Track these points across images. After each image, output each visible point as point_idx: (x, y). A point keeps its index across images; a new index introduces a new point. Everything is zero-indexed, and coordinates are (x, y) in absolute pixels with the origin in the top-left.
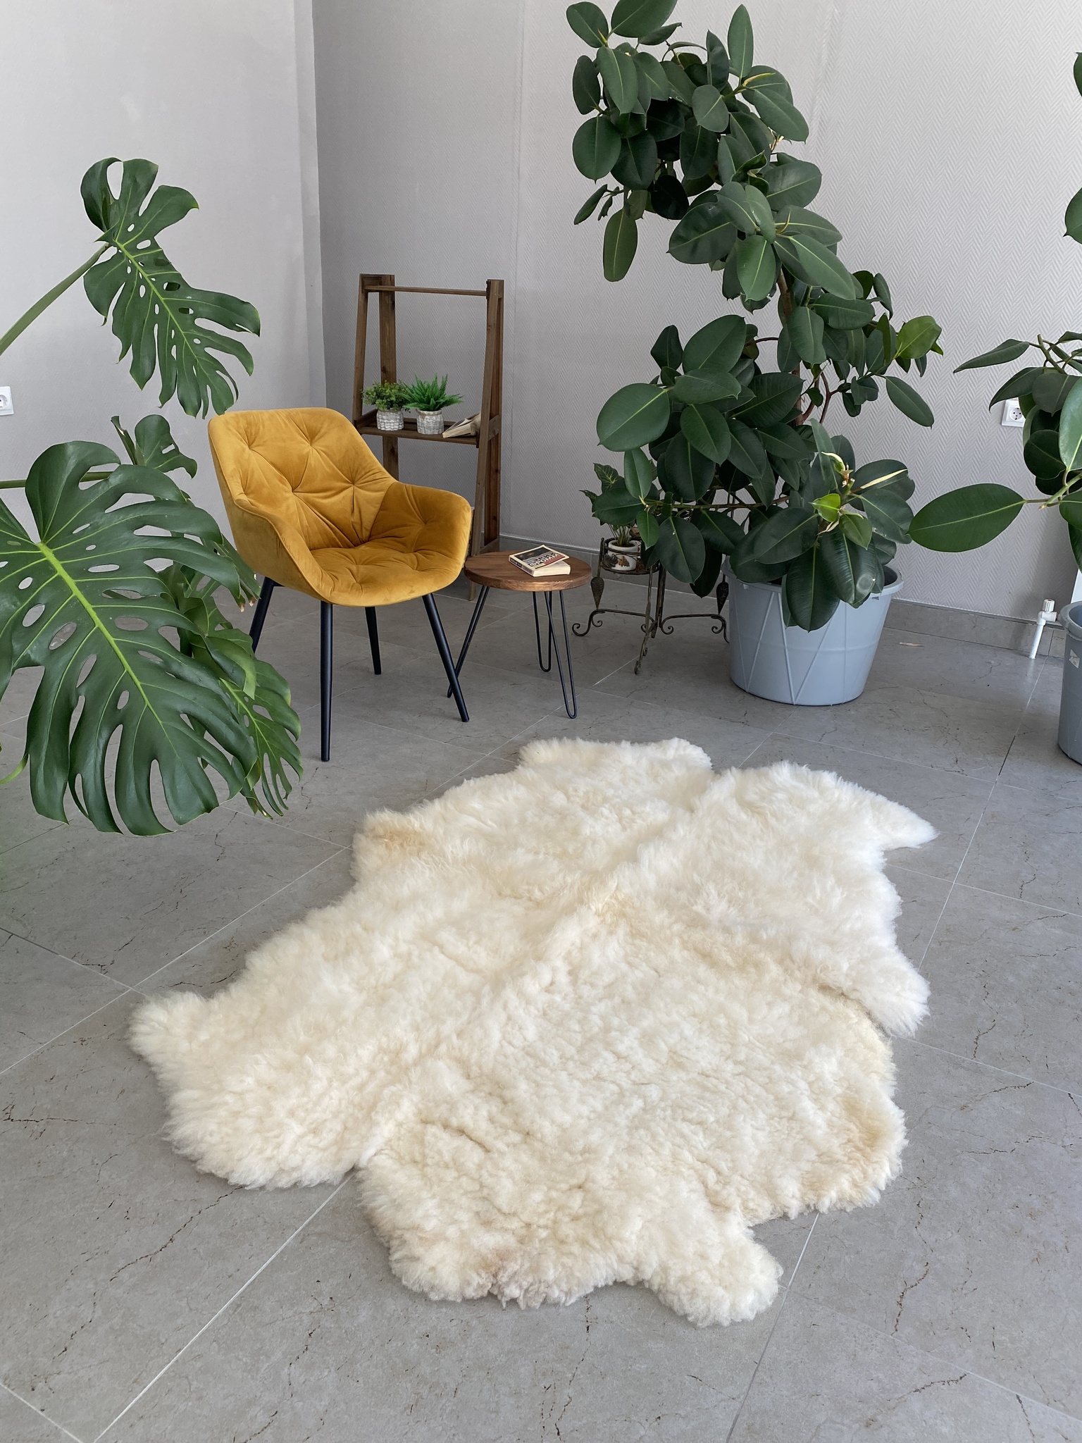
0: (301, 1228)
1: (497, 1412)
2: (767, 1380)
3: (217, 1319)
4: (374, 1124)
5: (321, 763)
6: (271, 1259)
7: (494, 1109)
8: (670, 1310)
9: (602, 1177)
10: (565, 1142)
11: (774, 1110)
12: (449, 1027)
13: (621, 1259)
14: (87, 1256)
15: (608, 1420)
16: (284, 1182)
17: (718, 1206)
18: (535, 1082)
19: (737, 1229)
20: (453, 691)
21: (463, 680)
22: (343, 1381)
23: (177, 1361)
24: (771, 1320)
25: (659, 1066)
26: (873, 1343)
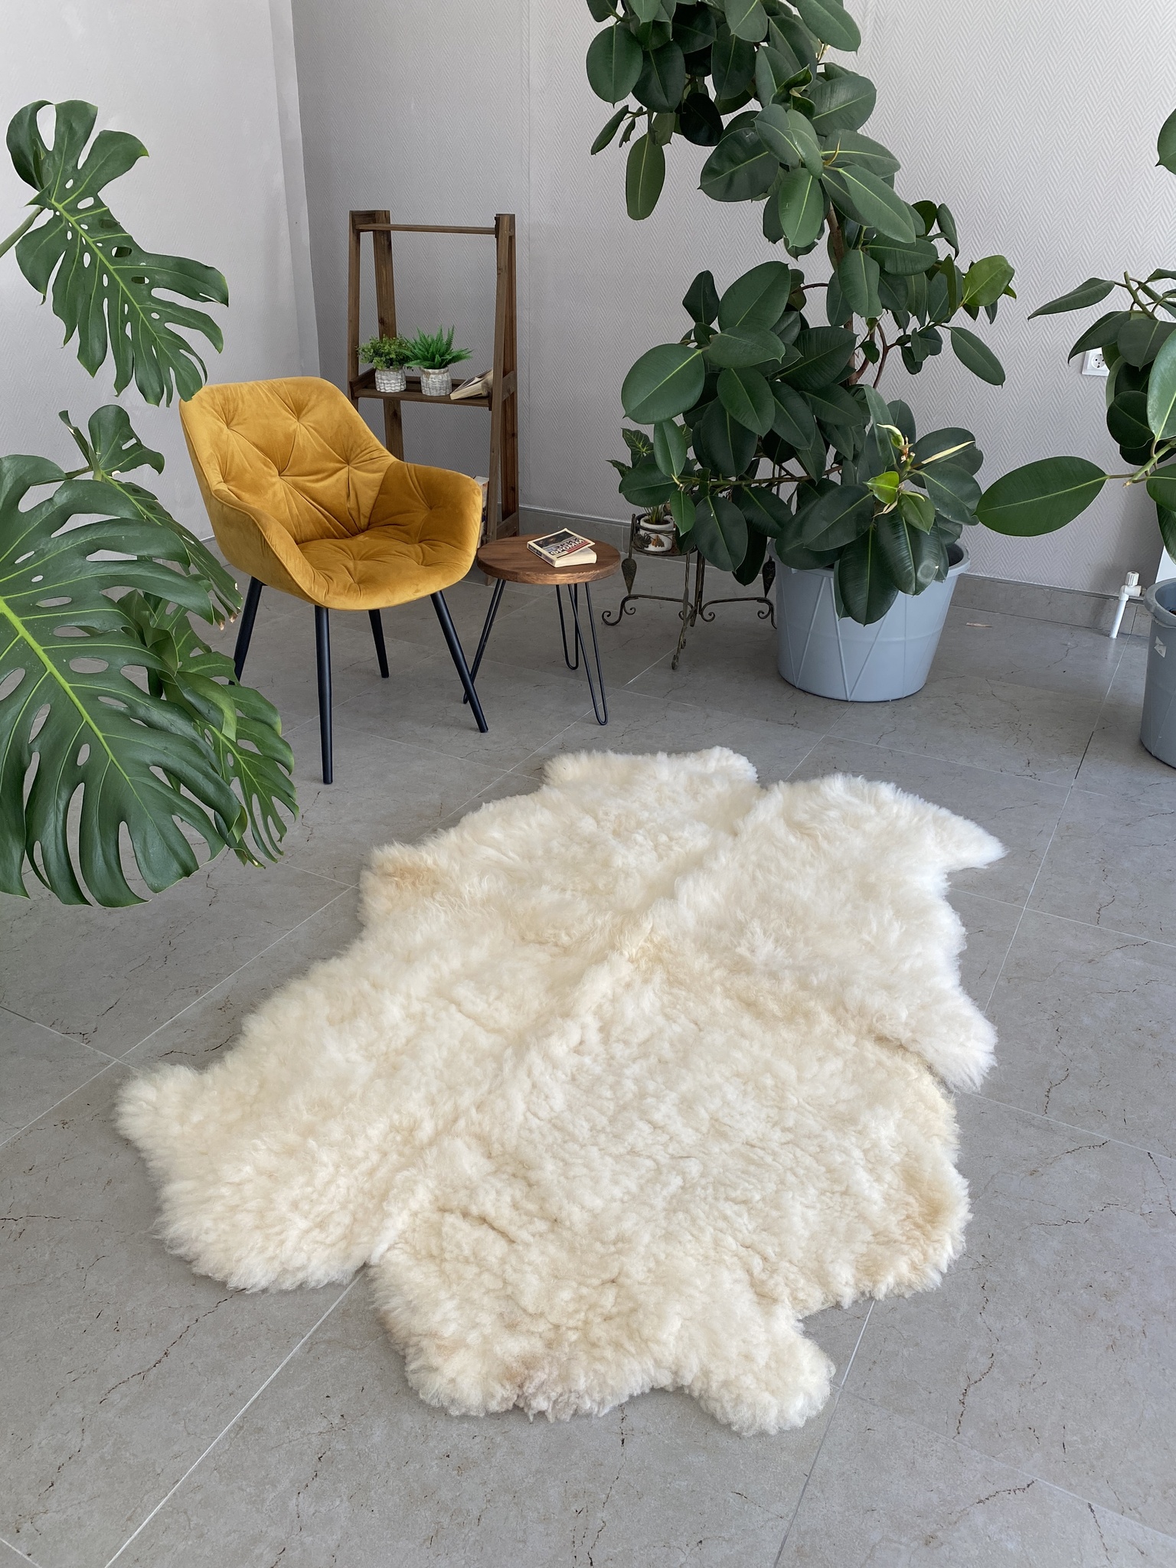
0: (308, 1335)
1: (524, 1542)
2: (819, 1495)
3: (218, 1443)
4: (387, 1215)
5: (323, 786)
6: (276, 1373)
7: (518, 1194)
8: (712, 1418)
9: (637, 1269)
10: (596, 1230)
11: (825, 1185)
12: (467, 1099)
13: (658, 1363)
14: (73, 1376)
15: (646, 1547)
16: (288, 1284)
17: (765, 1298)
18: (563, 1160)
19: (786, 1323)
20: (469, 698)
21: (479, 685)
22: (356, 1511)
23: (174, 1494)
24: (823, 1425)
25: (700, 1136)
26: (934, 1448)
